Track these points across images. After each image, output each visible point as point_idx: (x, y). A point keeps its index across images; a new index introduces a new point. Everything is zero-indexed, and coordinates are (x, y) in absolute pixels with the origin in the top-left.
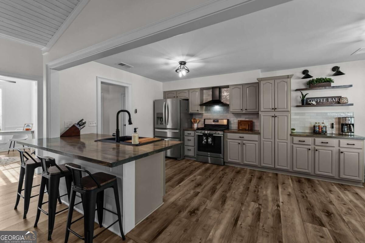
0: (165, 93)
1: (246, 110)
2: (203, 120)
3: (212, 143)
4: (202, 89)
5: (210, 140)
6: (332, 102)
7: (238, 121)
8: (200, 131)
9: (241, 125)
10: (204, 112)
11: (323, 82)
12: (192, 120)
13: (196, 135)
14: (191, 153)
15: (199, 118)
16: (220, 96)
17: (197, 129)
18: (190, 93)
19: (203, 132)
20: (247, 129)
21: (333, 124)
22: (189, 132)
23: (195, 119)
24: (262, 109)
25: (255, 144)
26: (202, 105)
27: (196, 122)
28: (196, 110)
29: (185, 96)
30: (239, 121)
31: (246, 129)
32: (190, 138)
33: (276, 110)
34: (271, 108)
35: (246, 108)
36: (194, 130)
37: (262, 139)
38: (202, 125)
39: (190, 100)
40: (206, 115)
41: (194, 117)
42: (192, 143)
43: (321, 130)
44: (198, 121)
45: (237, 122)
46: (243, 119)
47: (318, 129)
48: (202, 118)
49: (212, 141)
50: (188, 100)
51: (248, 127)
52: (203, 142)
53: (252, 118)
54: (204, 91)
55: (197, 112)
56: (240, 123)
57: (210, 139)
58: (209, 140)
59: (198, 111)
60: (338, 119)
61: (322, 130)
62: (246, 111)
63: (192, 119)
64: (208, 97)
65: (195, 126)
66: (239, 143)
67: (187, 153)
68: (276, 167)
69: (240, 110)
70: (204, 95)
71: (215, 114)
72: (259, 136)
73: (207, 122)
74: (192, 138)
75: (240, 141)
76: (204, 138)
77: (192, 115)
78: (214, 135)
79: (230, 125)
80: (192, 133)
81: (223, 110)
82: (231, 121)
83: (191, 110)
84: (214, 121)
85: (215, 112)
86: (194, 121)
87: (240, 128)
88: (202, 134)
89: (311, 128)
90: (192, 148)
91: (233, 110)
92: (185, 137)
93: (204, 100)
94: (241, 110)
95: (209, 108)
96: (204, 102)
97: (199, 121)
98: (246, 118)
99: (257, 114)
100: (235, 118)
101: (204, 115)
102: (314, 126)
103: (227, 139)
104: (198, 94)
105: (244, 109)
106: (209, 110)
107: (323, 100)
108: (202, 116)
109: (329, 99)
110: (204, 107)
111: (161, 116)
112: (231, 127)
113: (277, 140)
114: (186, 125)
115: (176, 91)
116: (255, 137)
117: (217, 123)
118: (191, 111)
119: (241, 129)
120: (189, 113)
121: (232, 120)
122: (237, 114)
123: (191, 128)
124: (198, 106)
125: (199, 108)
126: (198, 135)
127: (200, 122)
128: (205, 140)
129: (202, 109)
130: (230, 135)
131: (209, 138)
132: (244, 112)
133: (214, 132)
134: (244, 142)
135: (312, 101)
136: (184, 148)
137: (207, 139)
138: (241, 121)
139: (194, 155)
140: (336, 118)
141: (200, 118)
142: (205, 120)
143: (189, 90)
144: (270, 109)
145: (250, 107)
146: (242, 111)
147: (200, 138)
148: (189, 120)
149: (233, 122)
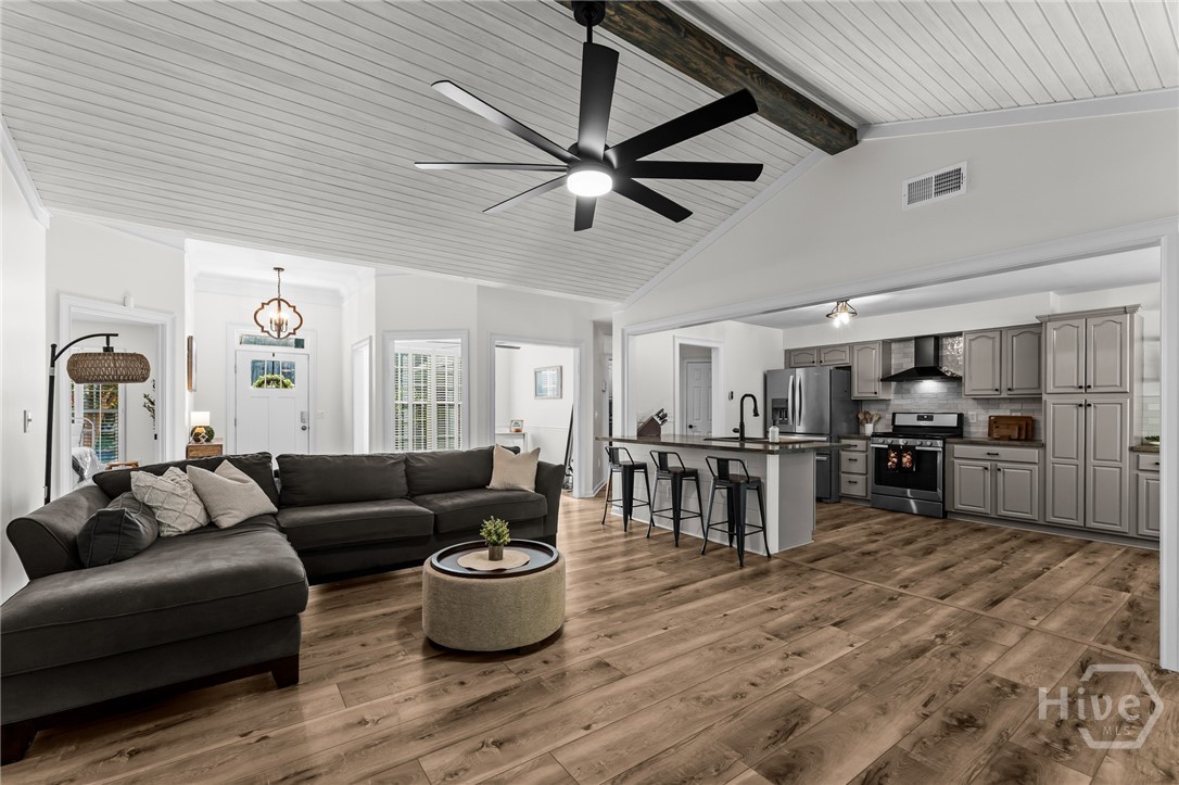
0: (788, 353)
1: (1009, 389)
2: (890, 416)
3: (912, 467)
4: (887, 344)
5: (906, 459)
7: (990, 417)
8: (881, 440)
9: (998, 426)
10: (892, 397)
12: (861, 416)
13: (870, 450)
14: (858, 490)
15: (879, 410)
16: (937, 357)
17: (873, 436)
18: (856, 352)
19: (889, 440)
20: (1016, 436)
22: (852, 442)
23: (866, 413)
24: (1050, 389)
25: (1031, 470)
26: (887, 379)
27: (871, 419)
28: (871, 393)
29: (843, 359)
30: (992, 418)
31: (1013, 437)
32: (853, 455)
33: (1089, 390)
34: (1076, 385)
35: (1010, 386)
36: (866, 438)
37: (1050, 458)
38: (887, 426)
39: (855, 369)
40: (897, 402)
41: (865, 408)
42: (859, 467)
44: (875, 419)
45: (987, 419)
46: (1004, 411)
48: (887, 409)
49: (912, 462)
50: (849, 368)
51: (1017, 432)
52: (890, 464)
53: (1033, 410)
54: (894, 346)
55: (873, 395)
56: (994, 423)
57: (908, 457)
58: (905, 460)
59: (876, 393)
62: (1010, 392)
63: (859, 413)
64: (904, 361)
65: (869, 429)
66: (986, 469)
67: (845, 489)
68: (1087, 526)
69: (993, 390)
70: (893, 356)
71: (924, 401)
72: (1042, 451)
73: (901, 420)
74: (861, 457)
75: (988, 464)
76: (893, 455)
77: (859, 402)
78: (918, 448)
79: (965, 429)
80: (861, 444)
81: (947, 391)
82: (970, 418)
83: (858, 393)
84: (920, 418)
85: (922, 397)
86: (865, 419)
87: (995, 436)
88: (887, 447)
90: (860, 479)
91: (973, 390)
92: (841, 453)
93: (893, 366)
94: (997, 390)
95: (906, 385)
96: (893, 374)
97: (880, 418)
98: (1012, 411)
99: (1037, 399)
100: (983, 411)
101: (892, 402)
103: (953, 459)
104: (875, 355)
105: (1004, 387)
106: (908, 391)
108: (888, 405)
110: (894, 384)
111: (784, 406)
112: (970, 433)
113: (1091, 460)
114: (843, 428)
115: (819, 349)
116: (1031, 453)
117: (928, 423)
118: (856, 394)
119: (998, 436)
120: (852, 398)
121: (972, 415)
122: (983, 401)
123: (856, 432)
124: (877, 383)
125: (879, 386)
126: (876, 448)
127: (882, 421)
128: (895, 460)
129: (887, 389)
130: (959, 449)
131: (905, 455)
132: (1004, 395)
133: (918, 442)
134: (1000, 465)
136: (839, 478)
137: (900, 457)
138: (998, 417)
139: (864, 494)
141: (881, 410)
142: (894, 414)
143: (851, 346)
144: (1073, 386)
145: (1021, 383)
146: (998, 393)
147: (881, 456)
148: (852, 416)
149: (975, 421)
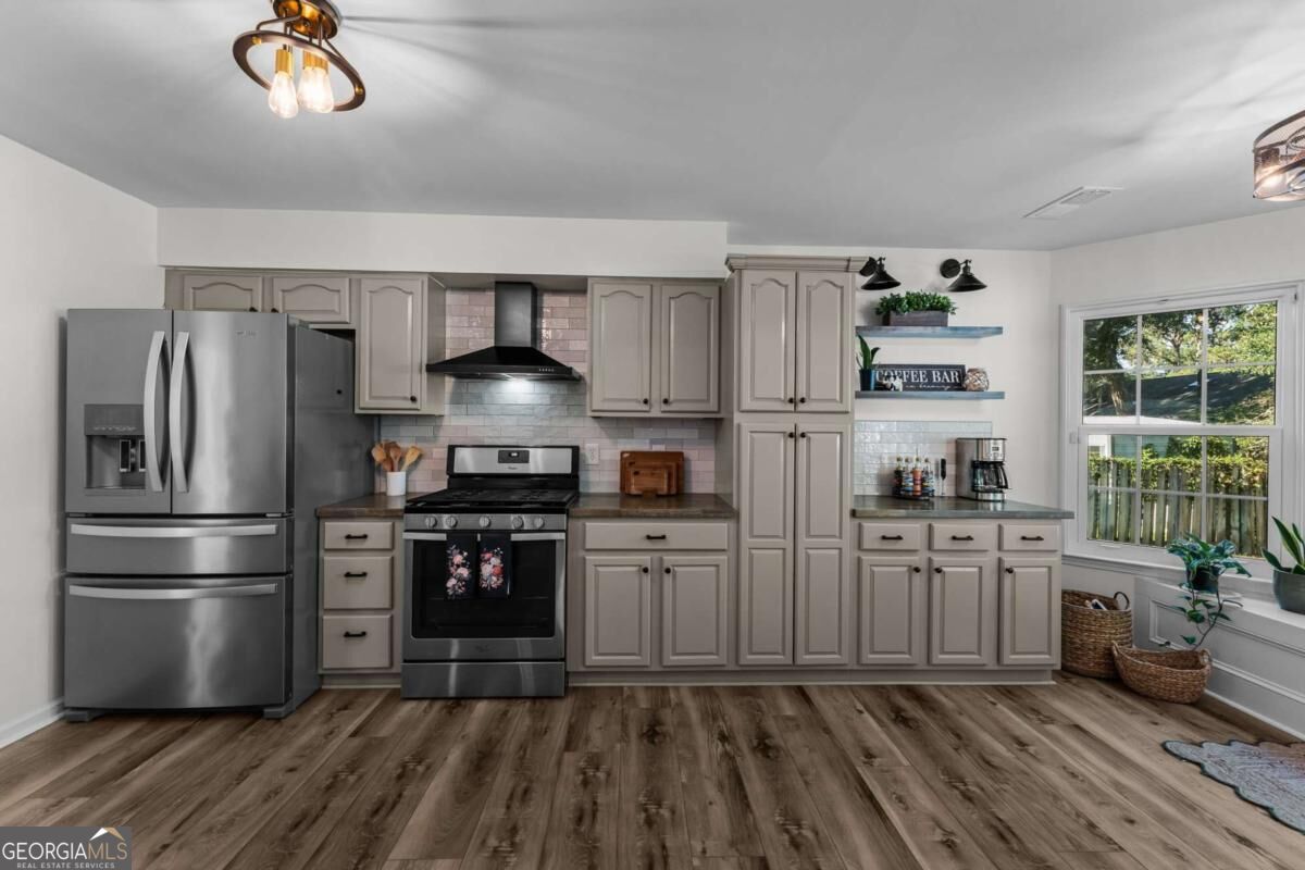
1: (666, 401)
2: (444, 453)
3: (504, 583)
4: (442, 284)
5: (491, 568)
6: (940, 384)
7: (622, 453)
8: (428, 520)
9: (636, 473)
10: (446, 409)
11: (928, 309)
12: (378, 454)
13: (400, 546)
14: (371, 654)
15: (418, 439)
16: (534, 331)
17: (408, 510)
18: (366, 296)
19: (447, 521)
20: (664, 488)
21: (943, 462)
22: (356, 527)
23: (389, 446)
25: (717, 566)
26: (437, 368)
27: (401, 460)
28: (405, 398)
29: (340, 313)
30: (626, 455)
31: (660, 493)
32: (357, 563)
33: (801, 407)
34: (782, 397)
35: (665, 396)
36: (393, 515)
37: (746, 540)
38: (435, 476)
39: (363, 341)
40: (458, 423)
41: (387, 435)
42: (373, 592)
43: (919, 488)
44: (410, 459)
45: (619, 458)
46: (640, 443)
47: (911, 484)
48: (435, 437)
49: (504, 572)
50: (350, 334)
51: (666, 481)
52: (451, 582)
53: (681, 442)
54: (451, 298)
55: (409, 404)
56: (631, 463)
57: (495, 561)
58: (487, 570)
59: (413, 399)
60: (953, 446)
61: (923, 487)
62: (665, 407)
63: (373, 446)
64: (469, 330)
65: (396, 485)
66: (646, 570)
67: (336, 655)
68: (799, 662)
69: (637, 401)
70: (449, 321)
71: (510, 421)
72: (732, 524)
73: (468, 462)
74: (376, 565)
75: (645, 559)
76: (458, 559)
77: (373, 421)
78: (515, 537)
79: (582, 476)
80: (377, 530)
81: (547, 400)
82: (588, 454)
83: (371, 397)
84: (505, 457)
85: (507, 410)
86: (389, 459)
87: (634, 490)
88: (443, 537)
89: (881, 479)
90: (376, 625)
91: (605, 400)
92: (327, 558)
93: (449, 345)
94: (646, 402)
95: (474, 387)
96: (448, 357)
97: (420, 457)
98: (653, 442)
99: (715, 426)
100: (607, 442)
101: (446, 422)
102: (898, 473)
103: (582, 553)
104: (413, 309)
105: (655, 397)
106: (479, 400)
107: (919, 376)
108: (437, 427)
109: (934, 372)
110: (449, 382)
111: (130, 430)
112: (587, 483)
113: (803, 540)
114: (336, 483)
115: (269, 275)
116: (715, 532)
117: (519, 468)
118: (366, 401)
119: (640, 493)
120: (357, 411)
121: (592, 450)
122: (615, 423)
123: (369, 500)
124: (417, 377)
125: (420, 383)
126: (416, 542)
127: (424, 464)
128: (464, 572)
129: (435, 391)
130: (598, 532)
131: (487, 556)
132: (656, 413)
133: (512, 520)
134: (669, 559)
135: (892, 378)
136: (316, 625)
137: (475, 564)
138: (634, 454)
139: (385, 662)
140: (948, 442)
141: (426, 440)
142: (452, 449)
143: (355, 277)
144: (779, 399)
145: (688, 391)
146: (645, 407)
147: (428, 562)
148: (357, 454)
149: (595, 461)
